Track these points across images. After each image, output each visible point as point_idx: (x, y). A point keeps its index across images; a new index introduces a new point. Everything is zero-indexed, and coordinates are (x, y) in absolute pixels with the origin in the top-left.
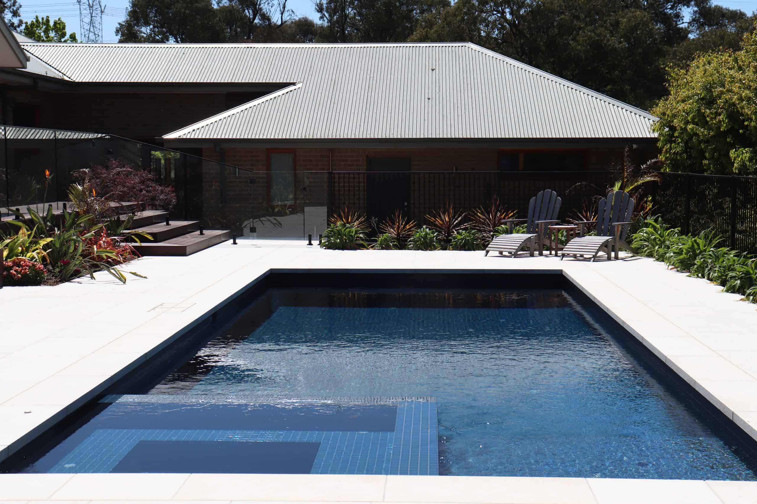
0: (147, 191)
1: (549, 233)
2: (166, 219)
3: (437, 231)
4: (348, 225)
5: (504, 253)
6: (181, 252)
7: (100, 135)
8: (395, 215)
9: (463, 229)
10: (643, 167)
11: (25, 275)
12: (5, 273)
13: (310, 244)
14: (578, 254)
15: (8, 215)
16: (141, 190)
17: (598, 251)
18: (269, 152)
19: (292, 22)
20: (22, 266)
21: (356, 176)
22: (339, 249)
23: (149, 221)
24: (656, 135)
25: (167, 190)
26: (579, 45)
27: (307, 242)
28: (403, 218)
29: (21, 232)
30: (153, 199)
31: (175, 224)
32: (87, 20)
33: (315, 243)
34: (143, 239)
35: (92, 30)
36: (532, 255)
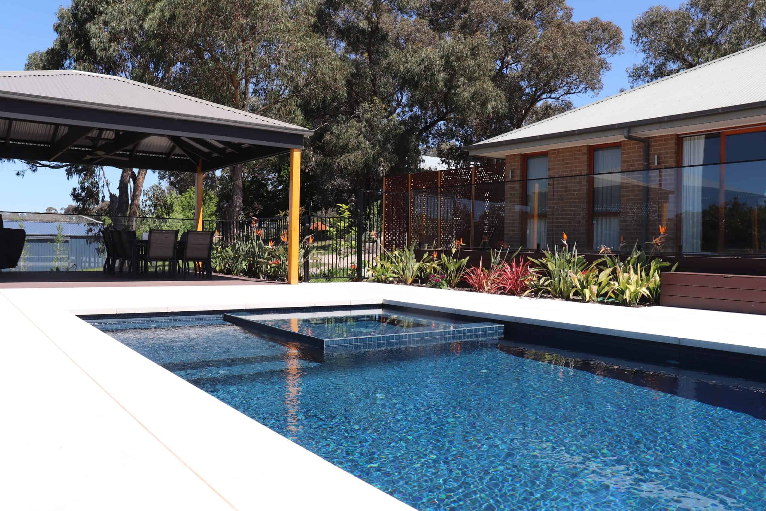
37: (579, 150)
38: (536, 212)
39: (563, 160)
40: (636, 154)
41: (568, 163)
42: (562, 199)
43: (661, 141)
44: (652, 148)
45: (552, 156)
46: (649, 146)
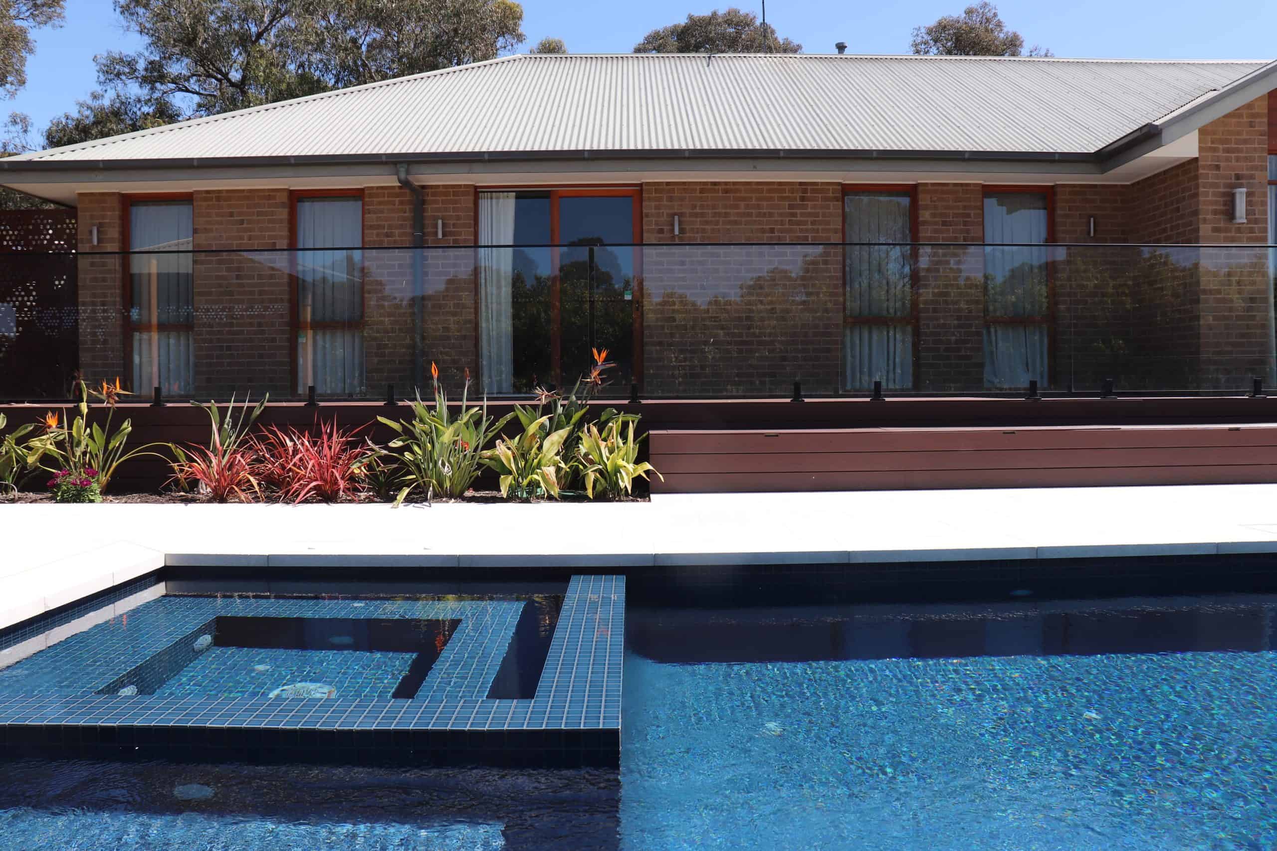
37: (269, 197)
38: (154, 320)
39: (231, 215)
40: (396, 215)
41: (242, 222)
42: (231, 293)
43: (446, 194)
44: (429, 207)
45: (204, 204)
46: (423, 202)
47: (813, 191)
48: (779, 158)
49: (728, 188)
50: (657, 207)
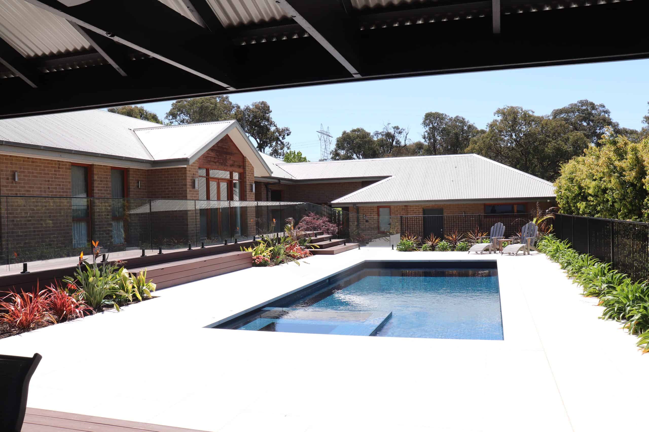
0: (325, 226)
1: (499, 243)
2: (330, 239)
3: (449, 242)
4: (408, 240)
5: (478, 253)
6: (332, 253)
7: (302, 203)
8: (430, 236)
9: (461, 241)
10: (547, 211)
11: (261, 262)
12: (253, 262)
13: (393, 249)
14: (511, 252)
15: (258, 238)
16: (323, 226)
17: (518, 251)
18: (378, 207)
19: (413, 144)
20: (260, 259)
21: (418, 217)
22: (404, 251)
23: (322, 240)
24: (555, 195)
25: (334, 225)
26: (549, 150)
27: (392, 248)
28: (434, 237)
29: (261, 245)
30: (328, 229)
31: (333, 241)
32: (324, 147)
33: (395, 248)
34: (316, 248)
35: (326, 152)
36: (490, 253)
47: (63, 165)
48: (41, 149)
49: (34, 161)
50: (6, 167)
